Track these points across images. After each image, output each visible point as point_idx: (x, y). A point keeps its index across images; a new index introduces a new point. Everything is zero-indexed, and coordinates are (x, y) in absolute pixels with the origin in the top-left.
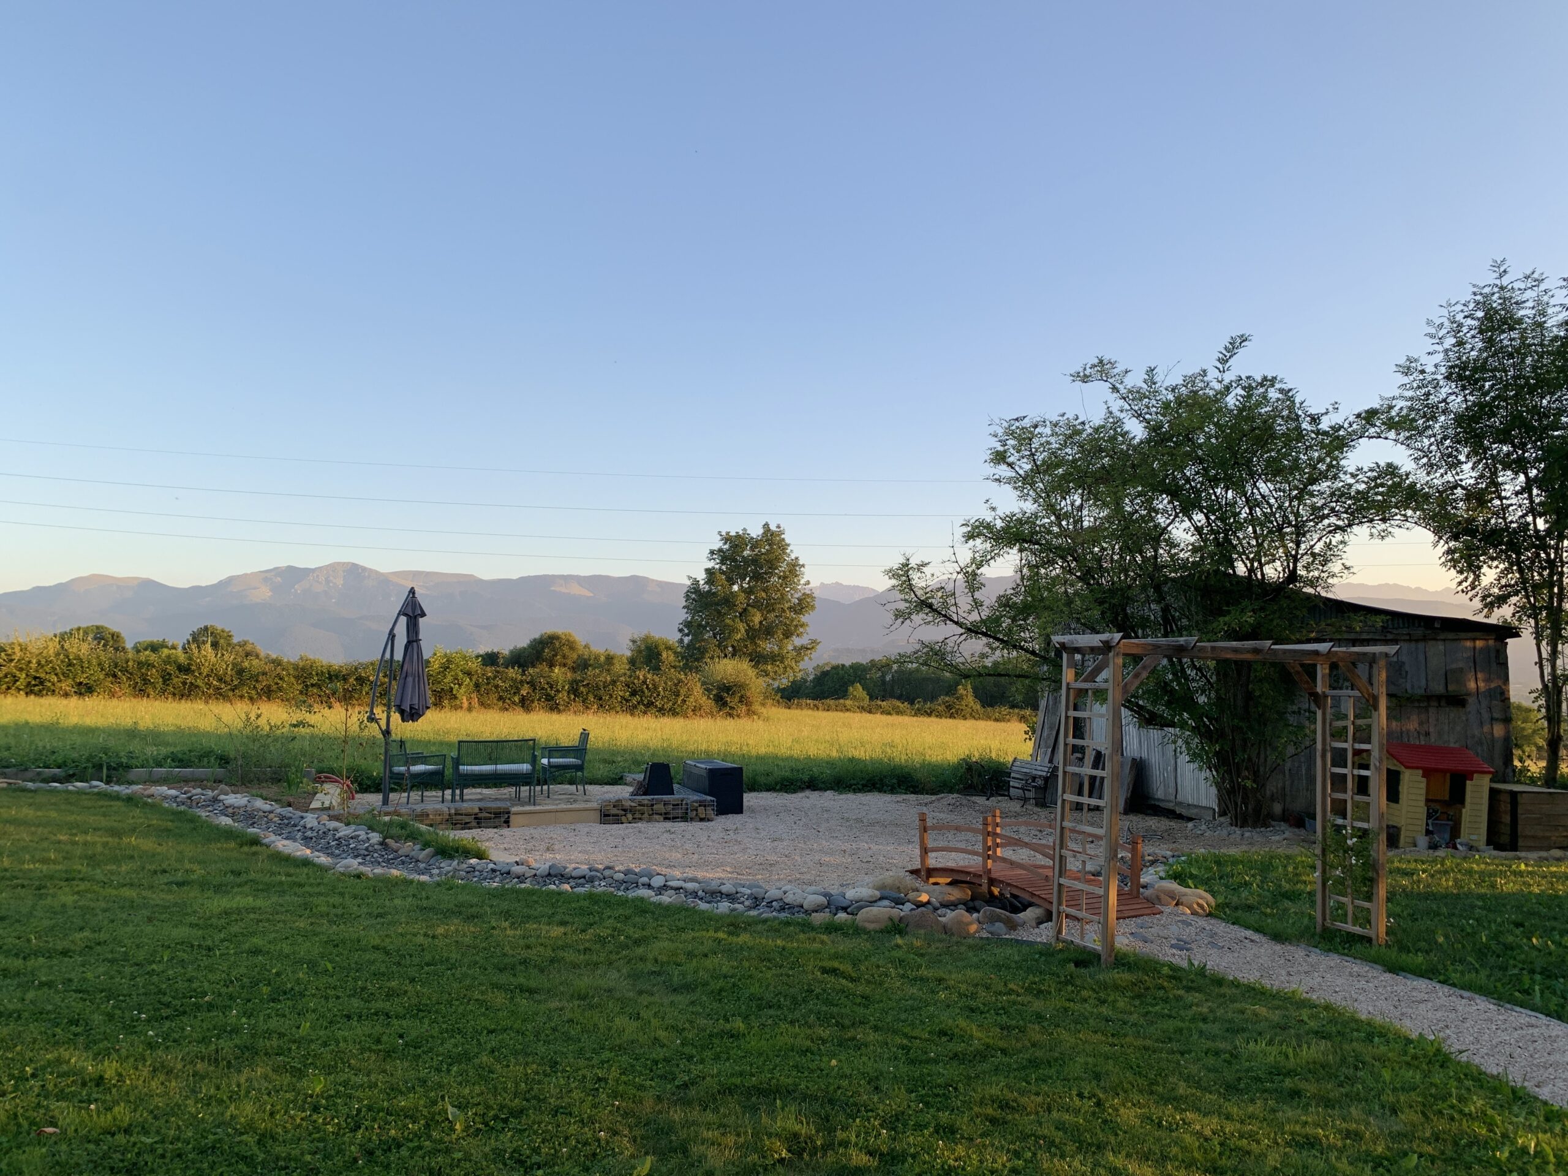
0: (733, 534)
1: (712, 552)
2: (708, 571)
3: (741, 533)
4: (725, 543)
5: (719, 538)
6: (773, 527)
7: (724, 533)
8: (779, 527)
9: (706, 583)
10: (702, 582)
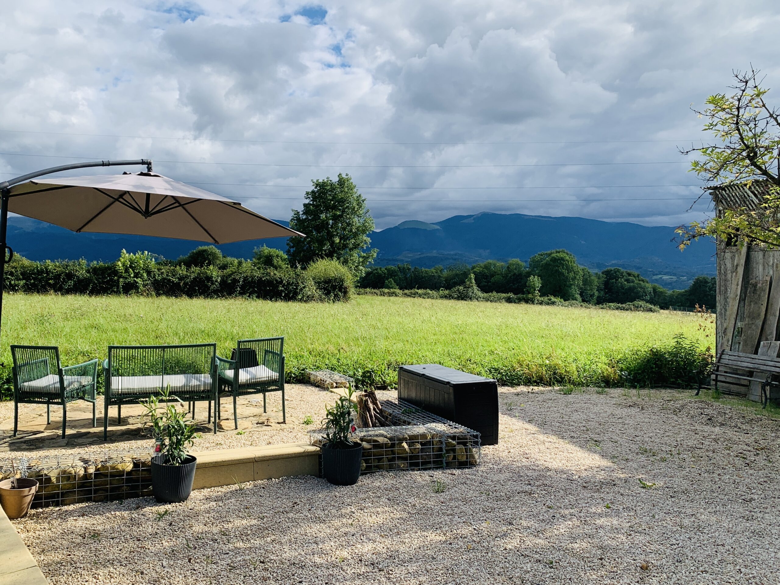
0: (321, 181)
1: (307, 193)
2: (305, 205)
3: (326, 180)
4: (316, 188)
5: (312, 184)
6: (344, 176)
7: (315, 181)
8: (347, 175)
9: (304, 214)
10: (301, 213)
